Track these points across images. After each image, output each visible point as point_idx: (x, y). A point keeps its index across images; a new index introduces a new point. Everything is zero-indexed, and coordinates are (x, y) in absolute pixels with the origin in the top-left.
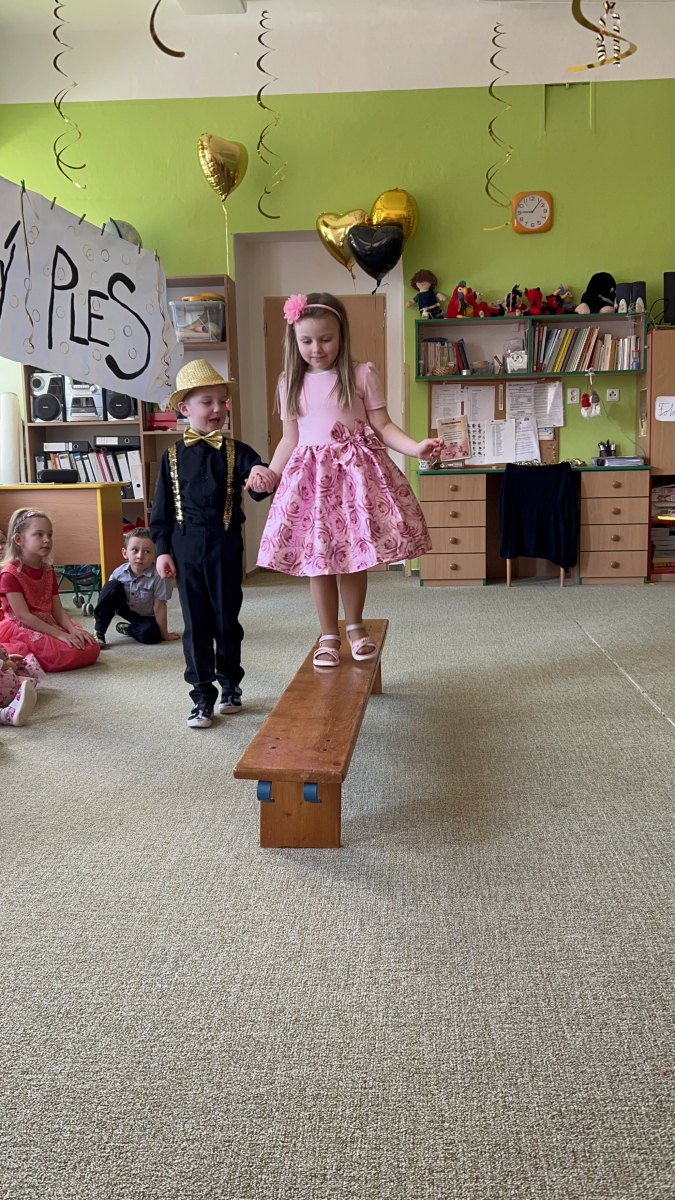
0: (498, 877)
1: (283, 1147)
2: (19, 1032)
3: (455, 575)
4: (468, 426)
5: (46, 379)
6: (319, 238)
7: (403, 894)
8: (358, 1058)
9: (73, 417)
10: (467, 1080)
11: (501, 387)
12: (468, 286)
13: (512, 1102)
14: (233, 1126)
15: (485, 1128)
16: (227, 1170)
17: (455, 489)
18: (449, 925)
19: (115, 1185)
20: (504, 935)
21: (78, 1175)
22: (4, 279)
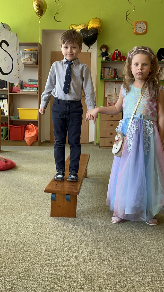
3: (111, 145)
8: (82, 269)
12: (118, 51)
18: (109, 237)
20: (126, 240)
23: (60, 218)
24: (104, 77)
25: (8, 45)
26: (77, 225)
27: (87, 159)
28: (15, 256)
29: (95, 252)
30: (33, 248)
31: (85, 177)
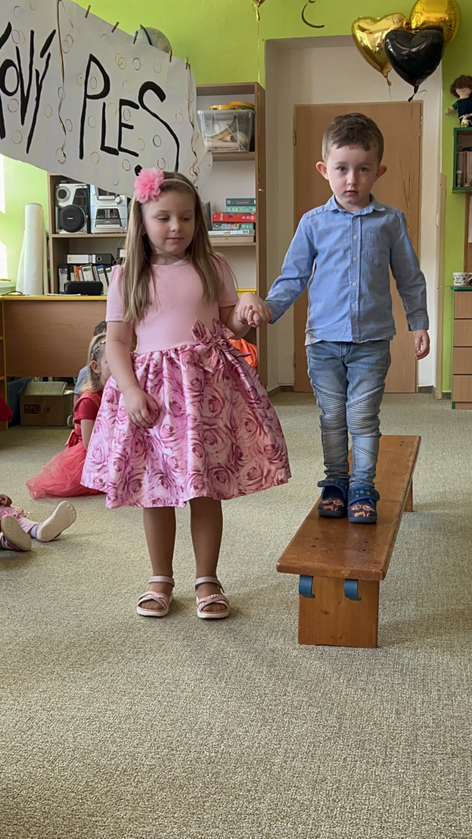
5: (71, 189)
22: (39, 88)
23: (326, 648)
24: (464, 180)
25: (162, 96)
26: (380, 675)
27: (410, 455)
28: (193, 772)
29: (436, 764)
30: (248, 747)
31: (406, 510)
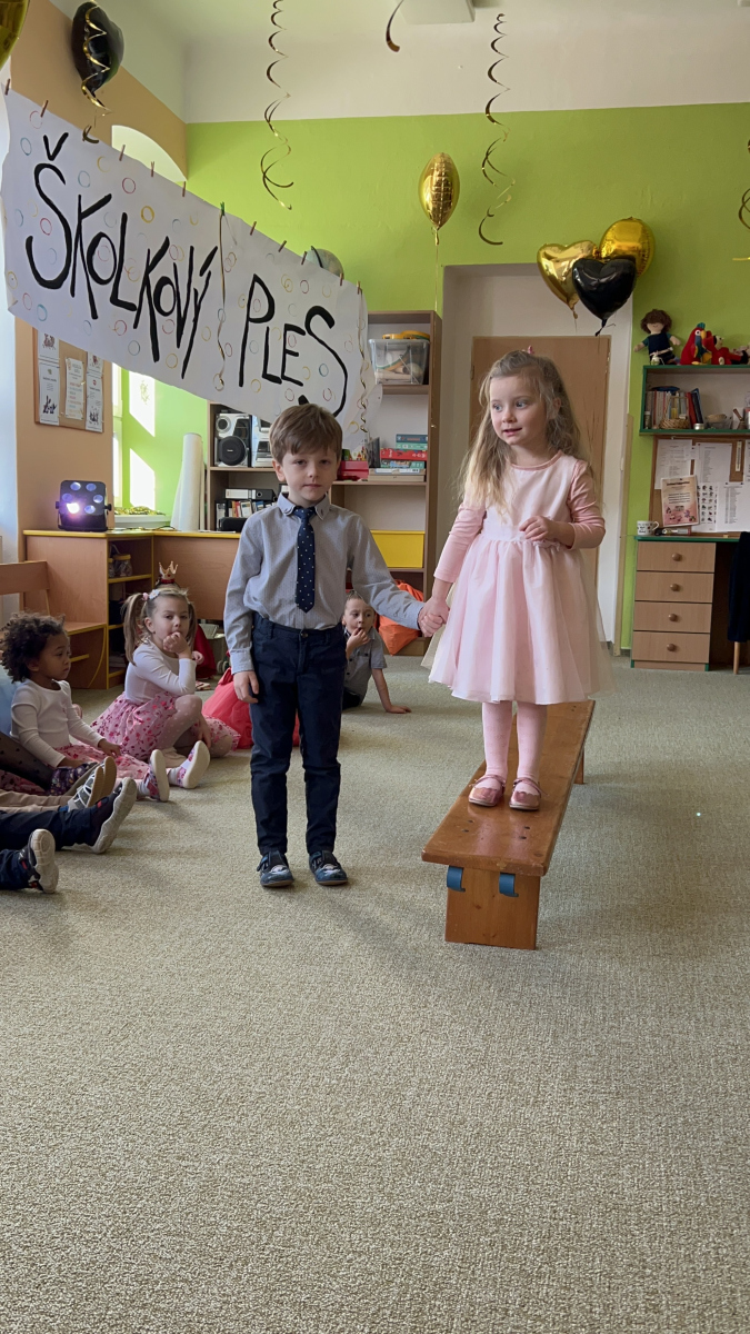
0: (715, 999)
1: (460, 1273)
2: (176, 1114)
3: (672, 656)
4: (698, 488)
5: (232, 419)
6: (539, 272)
7: (604, 1008)
8: (547, 1185)
9: (258, 462)
10: (674, 1224)
11: (739, 445)
12: (706, 329)
13: (727, 1255)
14: (404, 1243)
15: (694, 1280)
16: (396, 1290)
17: (679, 558)
18: (655, 1046)
19: (275, 1290)
20: (720, 1065)
21: (234, 1274)
22: (197, 309)
23: (477, 948)
24: (652, 422)
25: (331, 322)
26: (537, 985)
27: (582, 722)
30: (376, 1074)
31: (576, 782)
